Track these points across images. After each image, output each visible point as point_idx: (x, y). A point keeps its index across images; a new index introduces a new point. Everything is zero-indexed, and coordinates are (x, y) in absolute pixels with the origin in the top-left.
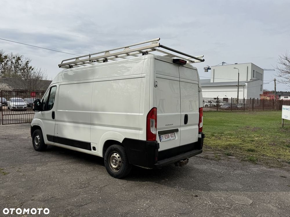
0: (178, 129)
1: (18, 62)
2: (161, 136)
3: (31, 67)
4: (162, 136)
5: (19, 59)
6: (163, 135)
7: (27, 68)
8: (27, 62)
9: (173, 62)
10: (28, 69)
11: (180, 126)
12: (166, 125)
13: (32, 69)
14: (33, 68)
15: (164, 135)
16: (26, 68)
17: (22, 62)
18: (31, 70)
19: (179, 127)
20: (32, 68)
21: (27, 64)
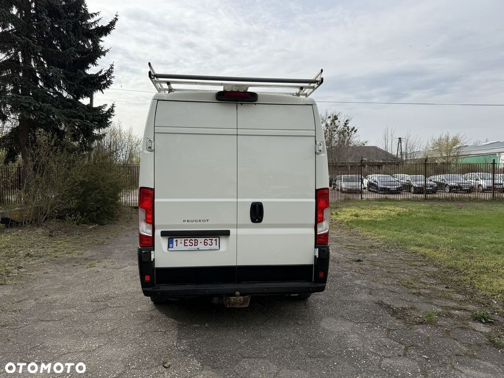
0: (229, 231)
1: (334, 123)
2: (175, 240)
3: (354, 127)
4: (177, 241)
5: (336, 118)
6: (179, 240)
7: (348, 129)
8: (347, 121)
9: (217, 99)
10: (350, 131)
11: (237, 226)
12: (184, 221)
13: (355, 131)
14: (357, 130)
15: (183, 239)
16: (346, 131)
17: (339, 122)
18: (353, 132)
19: (233, 228)
20: (355, 129)
21: (346, 124)
